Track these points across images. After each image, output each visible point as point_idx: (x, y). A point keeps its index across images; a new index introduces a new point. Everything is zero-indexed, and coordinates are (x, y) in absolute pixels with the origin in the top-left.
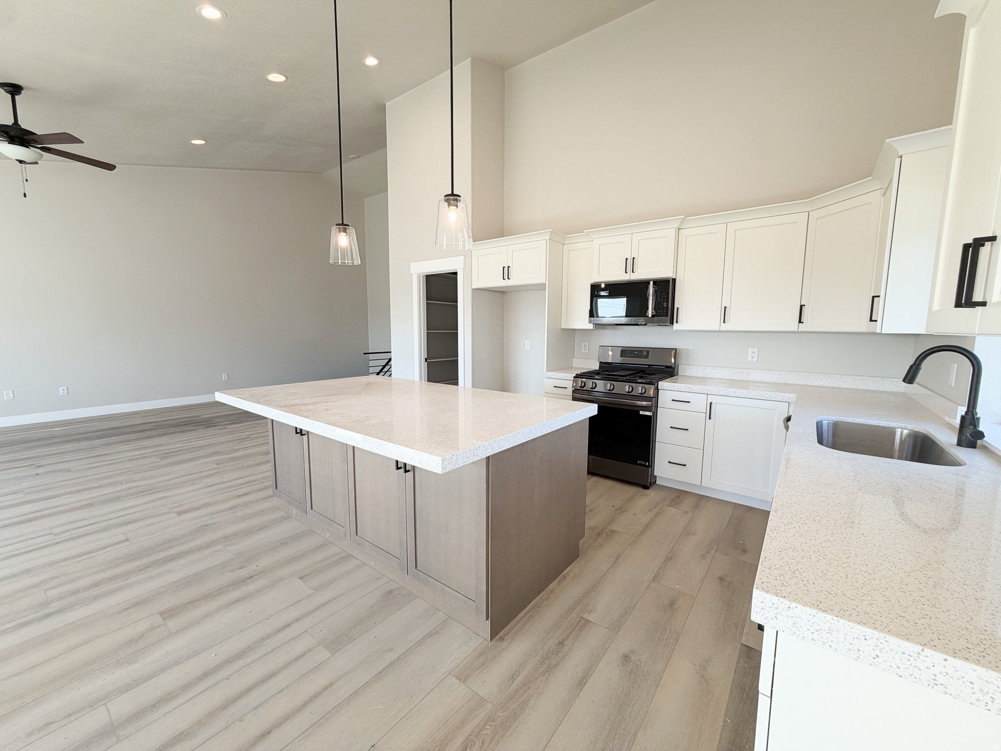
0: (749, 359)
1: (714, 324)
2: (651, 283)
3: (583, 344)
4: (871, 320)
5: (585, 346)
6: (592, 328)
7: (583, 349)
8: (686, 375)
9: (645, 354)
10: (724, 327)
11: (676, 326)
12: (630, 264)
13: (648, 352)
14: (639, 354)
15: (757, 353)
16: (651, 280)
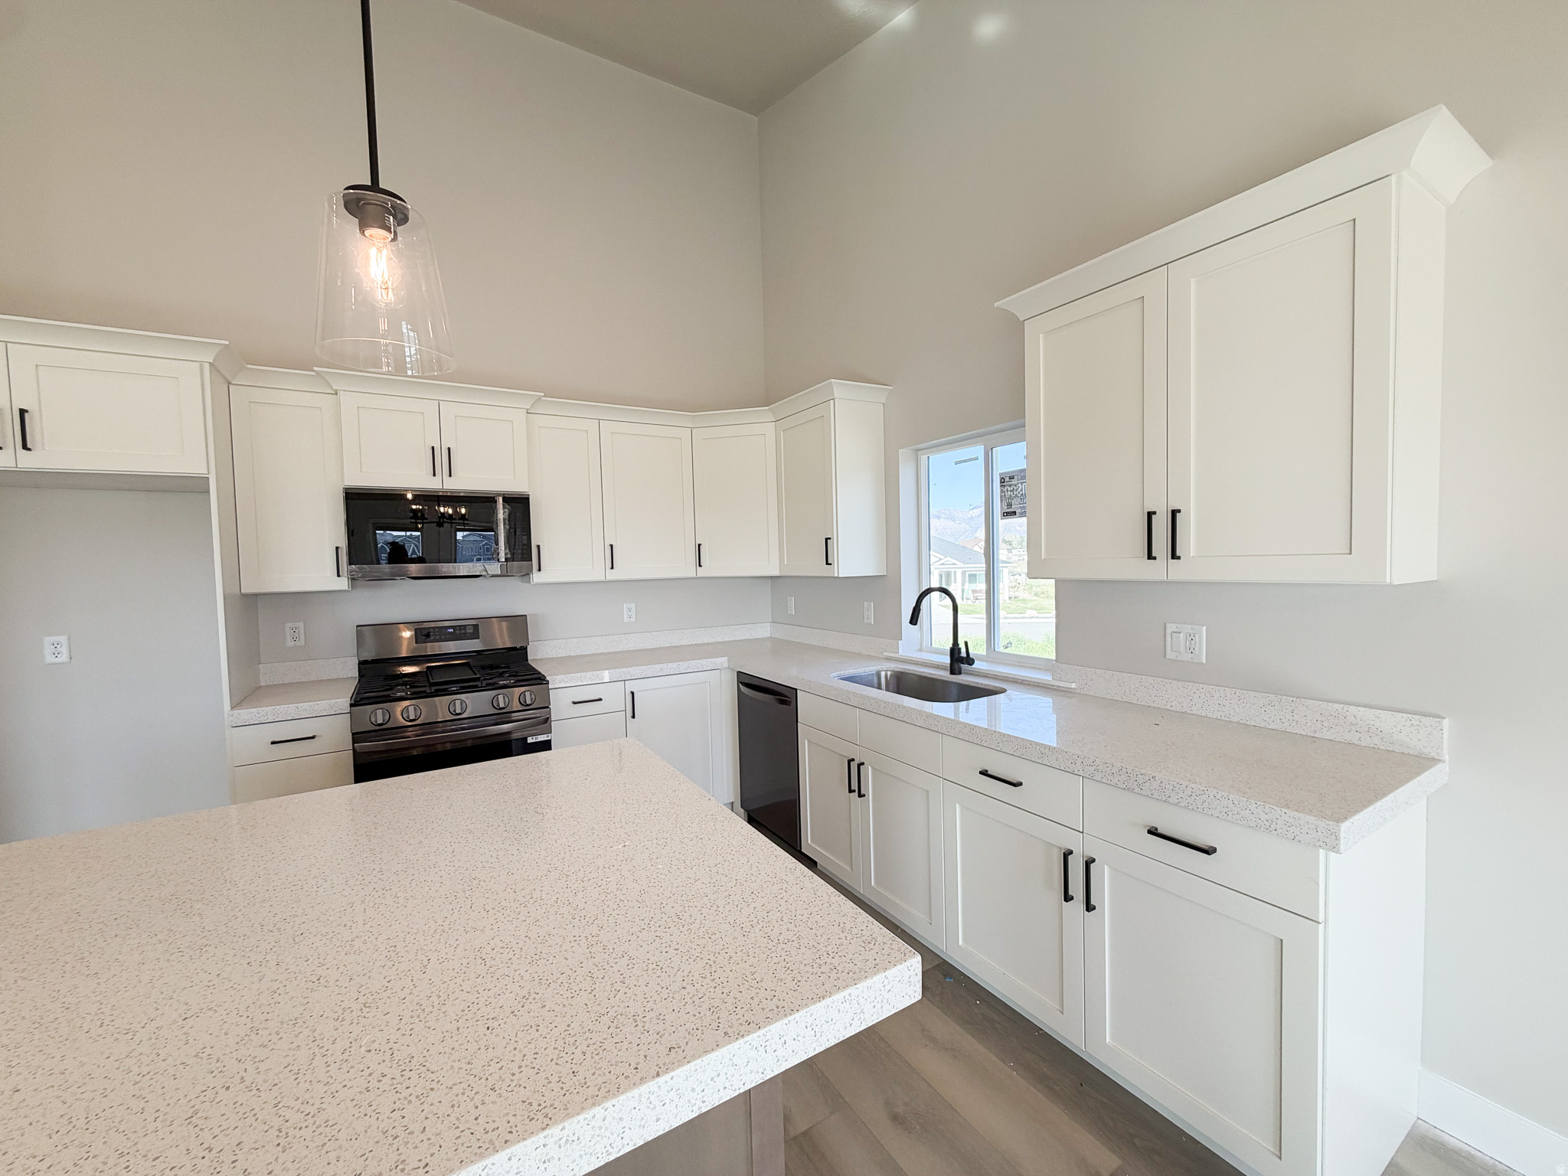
0: (626, 620)
1: (595, 570)
2: (500, 500)
3: (288, 625)
4: (827, 564)
5: (294, 630)
6: (345, 587)
7: (288, 637)
8: (539, 657)
9: (471, 631)
10: (612, 575)
11: (537, 577)
12: (441, 458)
13: (476, 627)
14: (458, 632)
15: (634, 609)
16: (499, 495)
